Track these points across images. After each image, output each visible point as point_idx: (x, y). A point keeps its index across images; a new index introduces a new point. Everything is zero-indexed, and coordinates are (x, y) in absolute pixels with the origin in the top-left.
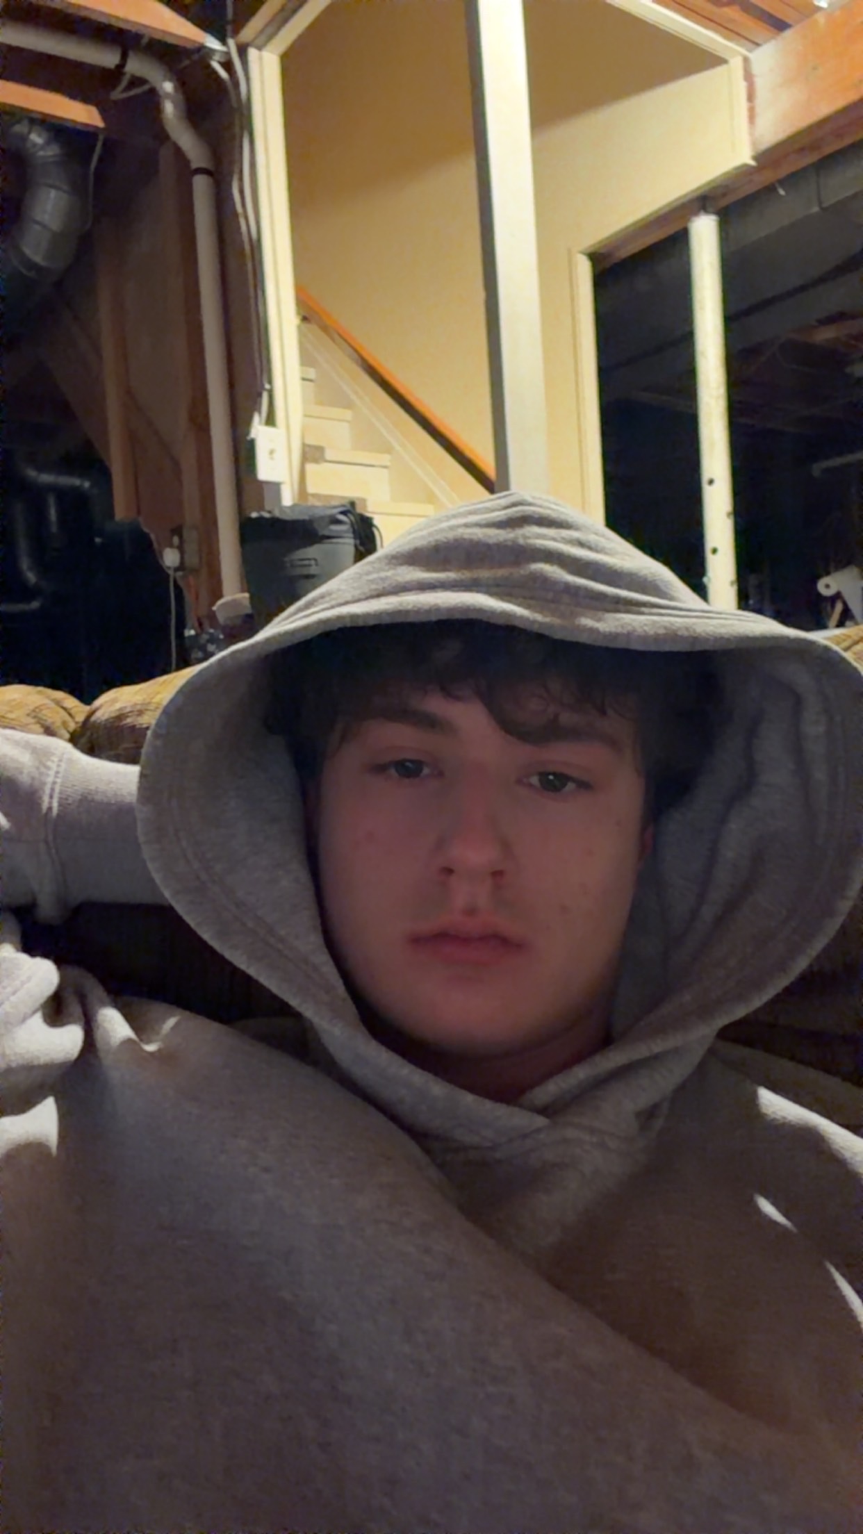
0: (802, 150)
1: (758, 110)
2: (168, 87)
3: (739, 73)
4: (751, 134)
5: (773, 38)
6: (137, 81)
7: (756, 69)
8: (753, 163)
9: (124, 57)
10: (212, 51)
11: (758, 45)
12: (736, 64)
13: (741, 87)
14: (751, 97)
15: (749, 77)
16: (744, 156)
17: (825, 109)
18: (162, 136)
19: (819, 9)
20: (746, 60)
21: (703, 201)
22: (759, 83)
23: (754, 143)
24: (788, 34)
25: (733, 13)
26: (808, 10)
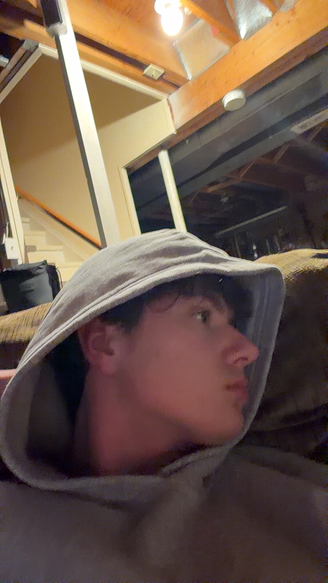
0: (191, 127)
1: (174, 116)
3: (166, 103)
4: (174, 124)
5: (175, 91)
7: (171, 102)
8: (175, 133)
11: (171, 94)
12: (164, 101)
13: (168, 108)
14: (171, 111)
15: (169, 104)
16: (173, 131)
17: (197, 112)
19: (189, 80)
20: (168, 99)
21: (161, 147)
22: (173, 106)
23: (175, 126)
24: (180, 89)
25: (160, 83)
26: (185, 81)
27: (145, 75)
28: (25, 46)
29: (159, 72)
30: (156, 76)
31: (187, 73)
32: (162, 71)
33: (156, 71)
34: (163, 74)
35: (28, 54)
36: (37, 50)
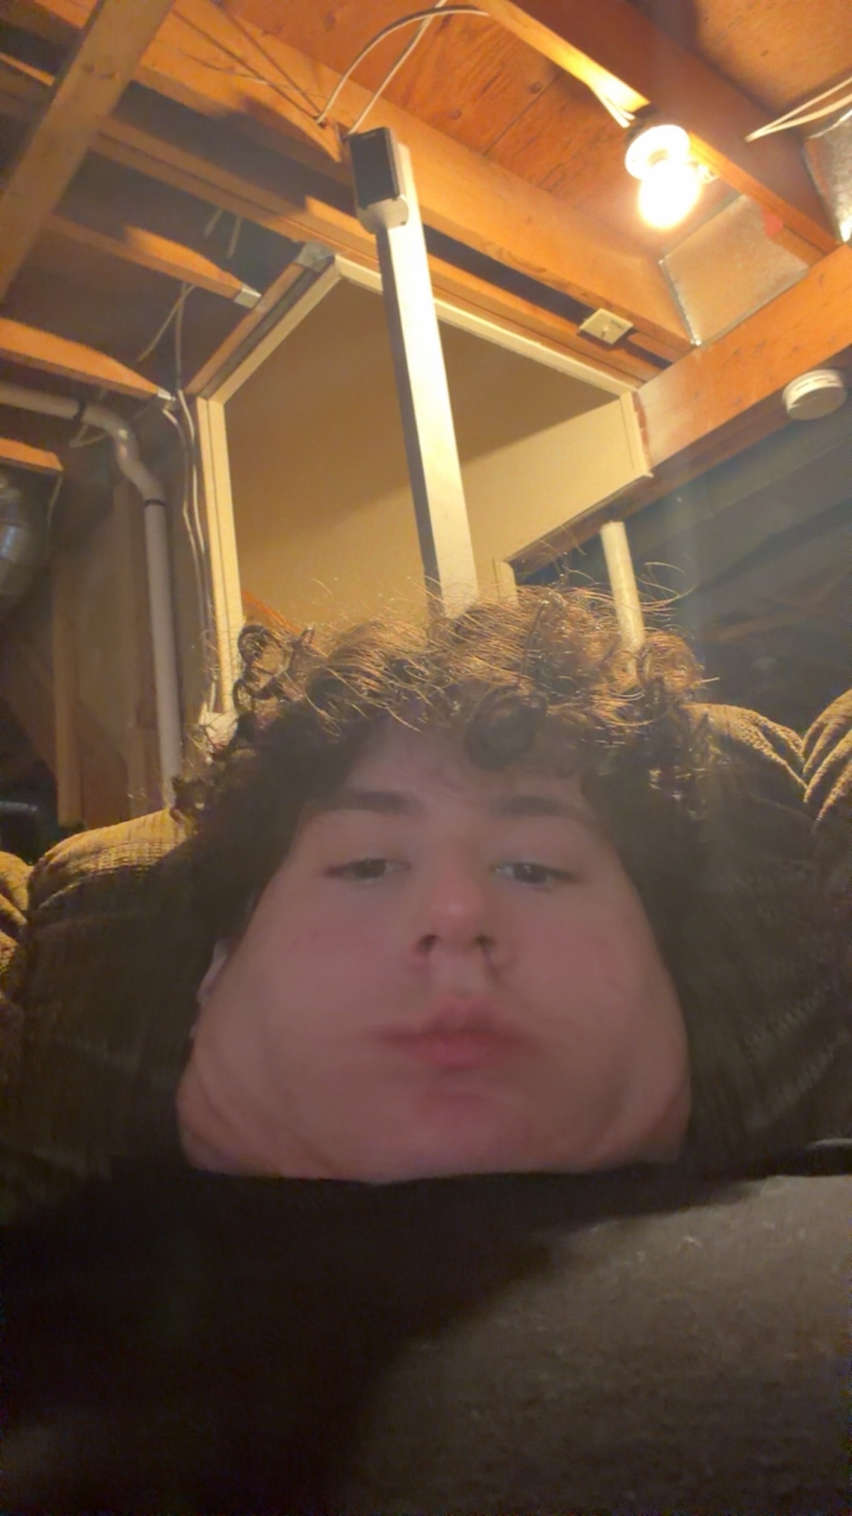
0: (692, 462)
1: (650, 433)
2: (123, 433)
3: (631, 406)
4: (647, 452)
5: (657, 374)
6: (94, 430)
7: (644, 401)
8: (651, 475)
9: (82, 408)
10: (164, 401)
11: (644, 382)
12: (627, 398)
13: (634, 418)
14: (643, 422)
15: (639, 407)
16: (643, 469)
17: (710, 426)
18: (116, 475)
19: (694, 347)
20: (635, 395)
21: (609, 511)
22: (648, 412)
23: (650, 460)
24: (669, 370)
25: (620, 355)
26: (686, 348)
27: (584, 334)
28: (302, 259)
29: (619, 326)
30: (612, 337)
31: (690, 330)
32: (628, 325)
33: (613, 322)
34: (631, 331)
35: (311, 276)
36: (331, 270)
